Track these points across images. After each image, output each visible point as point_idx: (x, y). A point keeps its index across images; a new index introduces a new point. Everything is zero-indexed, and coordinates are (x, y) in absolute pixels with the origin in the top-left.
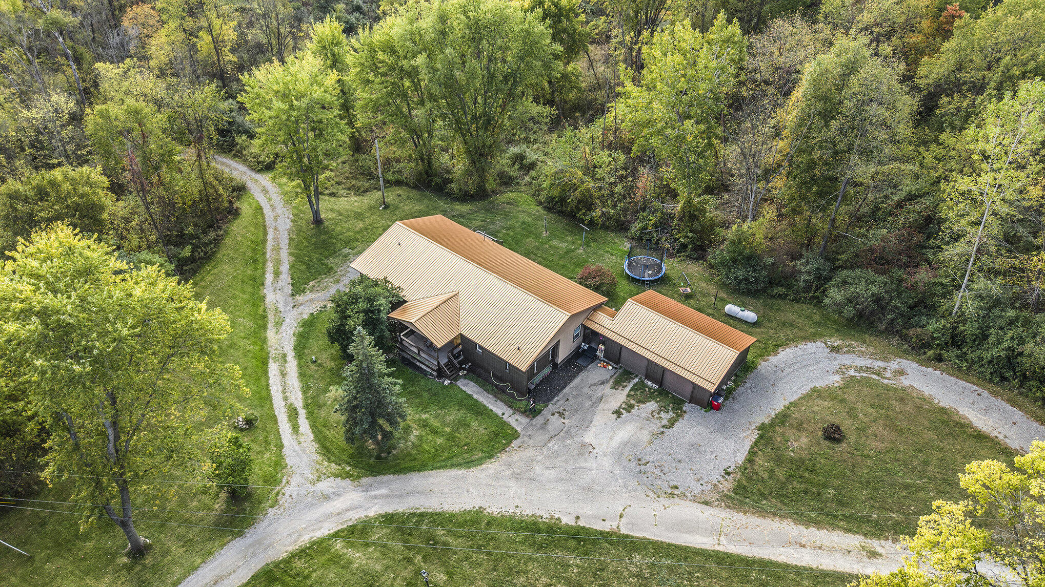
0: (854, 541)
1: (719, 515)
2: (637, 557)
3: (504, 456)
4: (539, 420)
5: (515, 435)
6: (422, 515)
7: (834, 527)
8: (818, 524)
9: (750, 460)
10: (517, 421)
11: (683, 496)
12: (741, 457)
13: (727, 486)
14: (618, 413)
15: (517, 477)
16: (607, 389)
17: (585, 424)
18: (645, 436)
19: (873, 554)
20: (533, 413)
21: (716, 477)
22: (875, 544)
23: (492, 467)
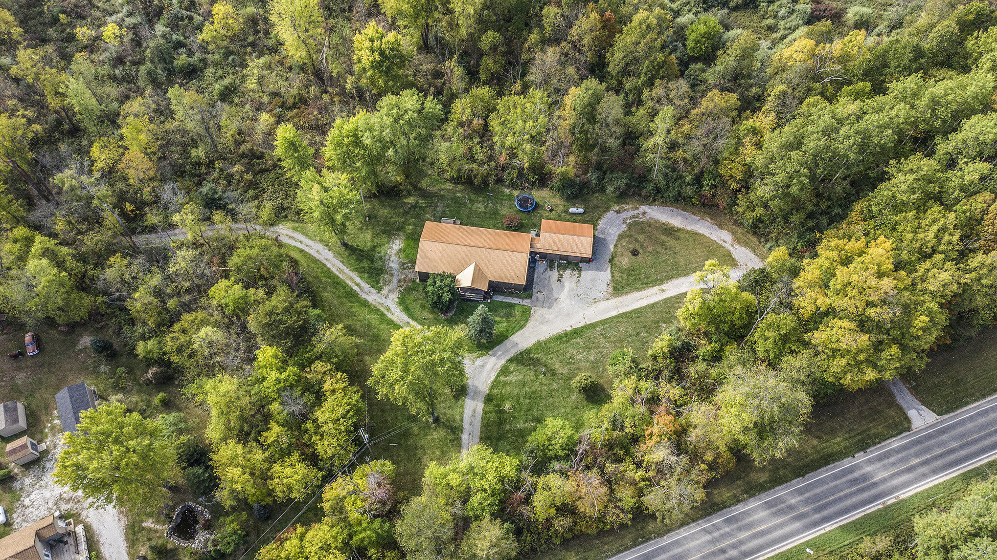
0: (656, 289)
1: (613, 301)
2: (598, 329)
3: (532, 318)
4: (534, 298)
5: (529, 309)
6: (521, 353)
7: (649, 287)
8: (643, 289)
9: (613, 276)
10: (526, 302)
11: (599, 301)
12: (609, 276)
13: (611, 290)
14: (558, 280)
15: (542, 323)
16: (548, 272)
17: (551, 291)
18: (574, 285)
19: (663, 291)
20: (530, 296)
21: (605, 288)
22: (662, 287)
23: (530, 325)
